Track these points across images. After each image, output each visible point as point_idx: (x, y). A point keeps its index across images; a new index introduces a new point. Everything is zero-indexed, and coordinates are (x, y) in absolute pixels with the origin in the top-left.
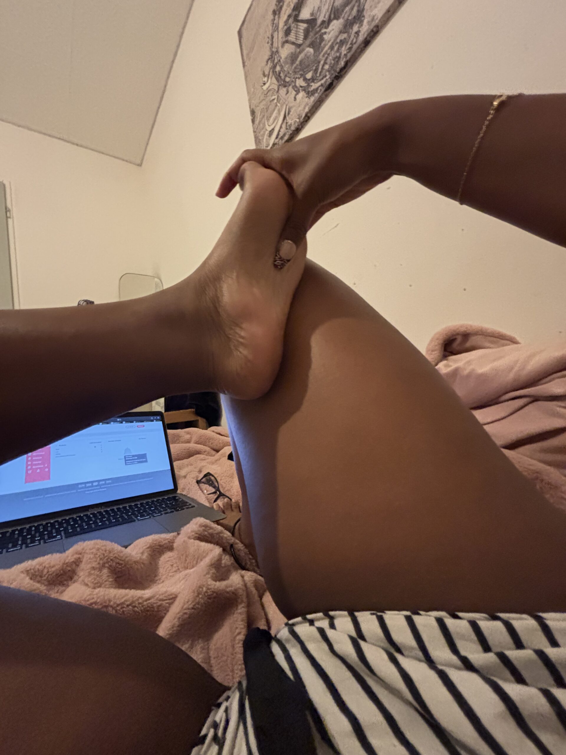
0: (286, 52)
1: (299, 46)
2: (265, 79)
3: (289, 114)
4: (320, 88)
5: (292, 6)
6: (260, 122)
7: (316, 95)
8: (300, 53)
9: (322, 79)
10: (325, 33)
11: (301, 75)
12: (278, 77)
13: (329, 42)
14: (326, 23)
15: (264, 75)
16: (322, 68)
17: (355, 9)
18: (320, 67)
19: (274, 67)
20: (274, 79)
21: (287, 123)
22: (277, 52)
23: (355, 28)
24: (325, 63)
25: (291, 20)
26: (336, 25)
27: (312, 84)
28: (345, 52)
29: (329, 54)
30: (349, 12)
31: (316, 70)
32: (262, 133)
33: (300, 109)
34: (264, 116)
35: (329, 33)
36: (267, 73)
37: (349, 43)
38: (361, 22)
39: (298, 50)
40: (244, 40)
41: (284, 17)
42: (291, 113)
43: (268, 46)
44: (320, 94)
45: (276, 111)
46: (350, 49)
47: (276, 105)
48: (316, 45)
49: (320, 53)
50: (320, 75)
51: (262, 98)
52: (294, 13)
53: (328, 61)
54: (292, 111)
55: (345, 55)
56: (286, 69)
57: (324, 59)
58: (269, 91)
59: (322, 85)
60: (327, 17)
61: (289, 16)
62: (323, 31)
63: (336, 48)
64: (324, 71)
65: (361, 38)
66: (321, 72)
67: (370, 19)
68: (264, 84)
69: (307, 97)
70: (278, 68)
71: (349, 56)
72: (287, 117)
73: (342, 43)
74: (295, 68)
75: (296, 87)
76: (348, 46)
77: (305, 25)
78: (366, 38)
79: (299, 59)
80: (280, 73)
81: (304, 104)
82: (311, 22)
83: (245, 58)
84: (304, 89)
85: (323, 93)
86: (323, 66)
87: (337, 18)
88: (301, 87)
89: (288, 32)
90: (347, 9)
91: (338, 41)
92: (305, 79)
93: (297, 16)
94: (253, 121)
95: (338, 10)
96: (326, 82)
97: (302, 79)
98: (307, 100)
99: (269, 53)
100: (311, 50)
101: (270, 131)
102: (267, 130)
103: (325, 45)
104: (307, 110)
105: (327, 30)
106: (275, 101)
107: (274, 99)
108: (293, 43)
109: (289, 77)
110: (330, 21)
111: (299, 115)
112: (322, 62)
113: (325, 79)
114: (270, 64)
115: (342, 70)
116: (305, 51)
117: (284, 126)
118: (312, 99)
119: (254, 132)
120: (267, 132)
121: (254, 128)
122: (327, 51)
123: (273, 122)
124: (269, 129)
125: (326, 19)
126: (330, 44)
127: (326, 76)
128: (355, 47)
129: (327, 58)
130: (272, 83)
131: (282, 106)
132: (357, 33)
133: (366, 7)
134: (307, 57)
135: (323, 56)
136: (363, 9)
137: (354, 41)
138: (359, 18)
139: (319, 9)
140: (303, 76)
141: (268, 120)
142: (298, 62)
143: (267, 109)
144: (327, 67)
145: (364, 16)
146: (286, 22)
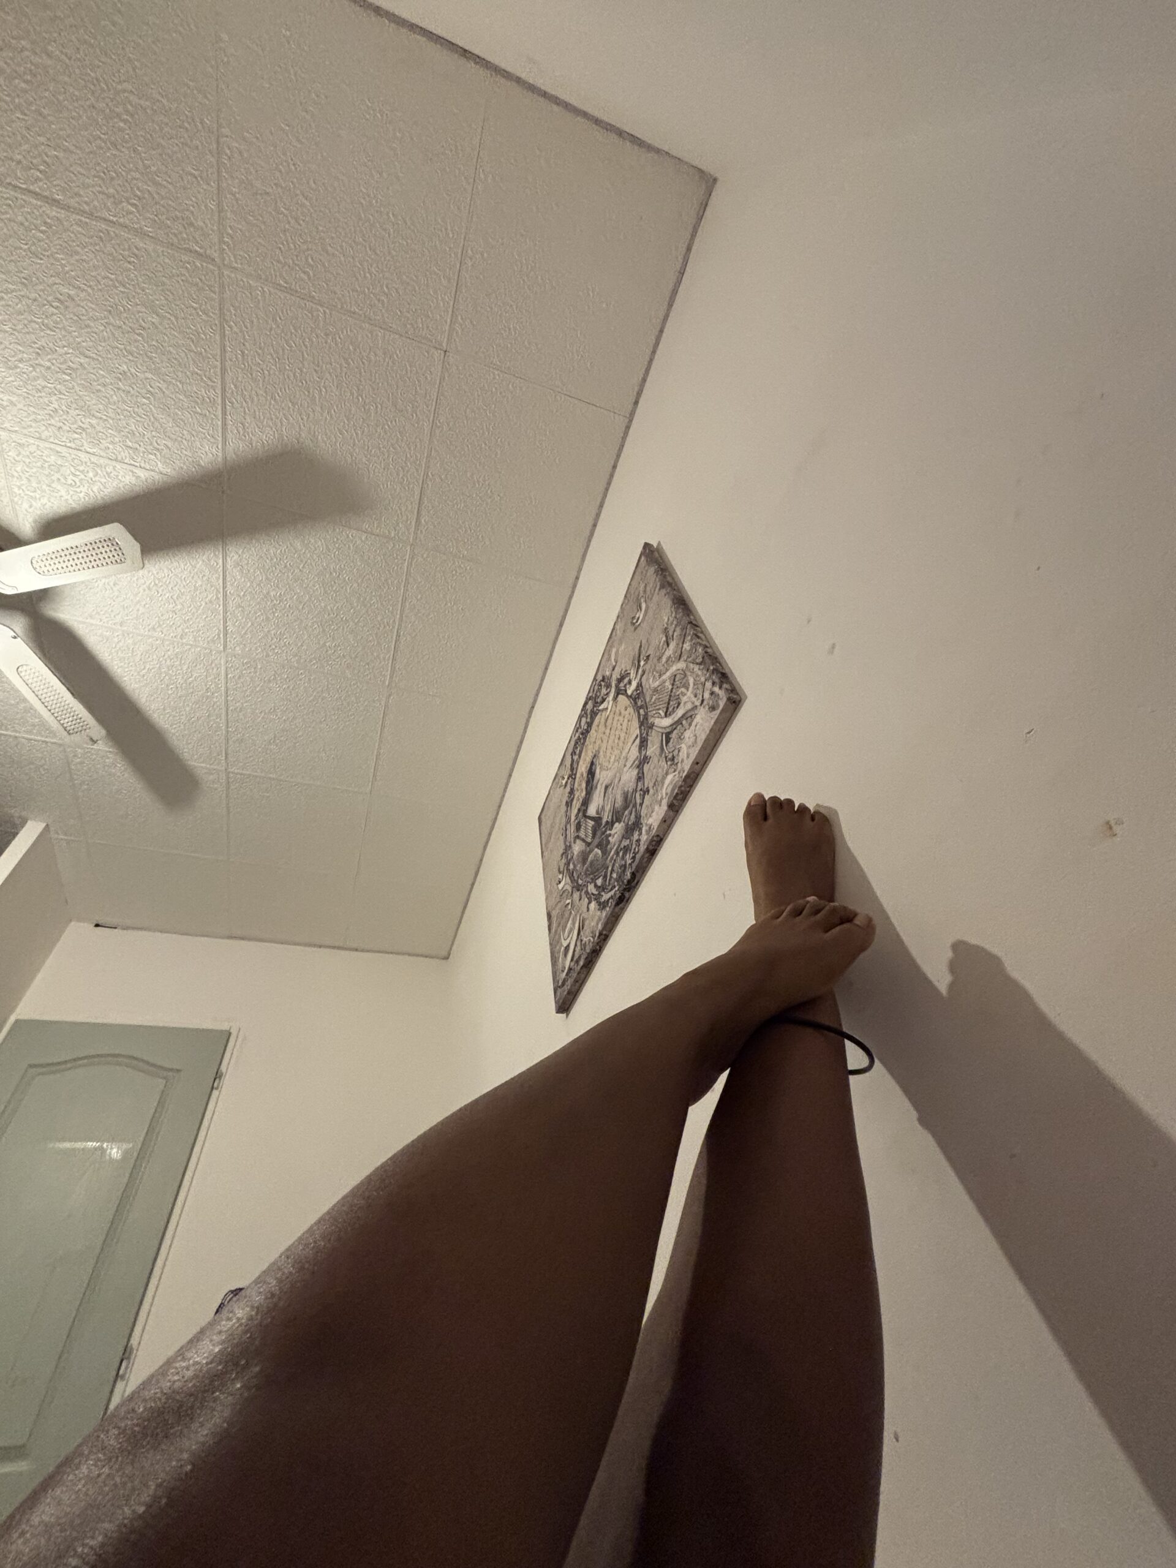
0: (578, 848)
1: (588, 844)
2: (560, 876)
3: (583, 928)
4: (610, 901)
5: (581, 800)
6: (556, 931)
7: (608, 909)
8: (590, 852)
9: (612, 889)
10: (610, 835)
11: (592, 879)
12: (571, 876)
13: (614, 846)
14: (610, 824)
15: (560, 872)
16: (611, 877)
17: (633, 816)
18: (609, 874)
19: (568, 864)
20: (568, 878)
21: (581, 941)
22: (570, 846)
23: (636, 836)
24: (613, 870)
25: (581, 814)
26: (618, 828)
27: (603, 893)
28: (630, 862)
29: (615, 860)
30: (629, 817)
31: (605, 877)
32: (558, 948)
33: (592, 924)
34: (559, 924)
35: (614, 836)
36: (562, 870)
37: (632, 851)
38: (640, 830)
39: (588, 849)
40: (543, 827)
41: (575, 811)
42: (585, 928)
43: (562, 838)
44: (611, 910)
45: (570, 922)
46: (634, 858)
47: (571, 913)
48: (603, 845)
49: (607, 858)
50: (609, 883)
51: (558, 900)
52: (583, 808)
53: (615, 868)
54: (587, 923)
55: (630, 864)
56: (578, 868)
57: (611, 864)
58: (564, 892)
59: (612, 897)
60: (610, 817)
61: (579, 810)
62: (608, 832)
63: (621, 854)
64: (613, 880)
65: (643, 848)
66: (610, 880)
67: (647, 828)
68: (560, 882)
69: (599, 910)
70: (571, 867)
71: (634, 866)
72: (582, 933)
73: (626, 849)
74: (587, 870)
75: (588, 893)
76: (631, 856)
77: (593, 823)
78: (647, 849)
79: (589, 859)
80: (573, 872)
81: (597, 918)
82: (597, 820)
83: (544, 846)
84: (597, 898)
85: (614, 909)
86: (611, 873)
87: (619, 820)
88: (593, 894)
89: (578, 827)
90: (627, 812)
91: (622, 846)
92: (596, 886)
93: (585, 811)
94: (550, 929)
95: (618, 812)
96: (615, 894)
97: (593, 885)
98: (599, 913)
99: (563, 847)
100: (599, 852)
101: (566, 948)
102: (562, 945)
103: (611, 850)
104: (600, 927)
105: (613, 832)
106: (570, 907)
107: (569, 904)
108: (583, 840)
109: (581, 880)
110: (613, 824)
111: (592, 932)
112: (610, 869)
113: (614, 891)
114: (564, 861)
115: (629, 882)
116: (594, 853)
117: (579, 944)
118: (604, 914)
119: (551, 944)
120: (563, 949)
121: (550, 940)
122: (612, 858)
123: (568, 936)
124: (565, 944)
125: (610, 820)
126: (615, 848)
127: (615, 887)
128: (638, 857)
129: (614, 865)
130: (565, 884)
131: (576, 915)
132: (638, 841)
133: (642, 814)
134: (596, 858)
135: (611, 861)
136: (640, 816)
137: (637, 850)
138: (637, 825)
139: (603, 807)
140: (594, 881)
141: (564, 930)
142: (588, 863)
143: (563, 915)
144: (614, 875)
145: (641, 824)
146: (577, 815)
